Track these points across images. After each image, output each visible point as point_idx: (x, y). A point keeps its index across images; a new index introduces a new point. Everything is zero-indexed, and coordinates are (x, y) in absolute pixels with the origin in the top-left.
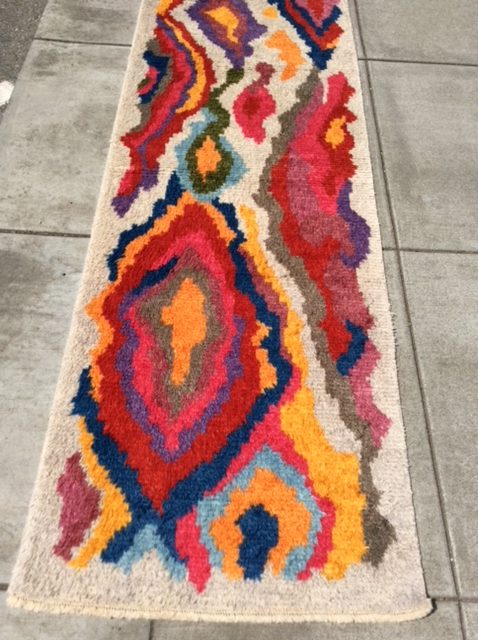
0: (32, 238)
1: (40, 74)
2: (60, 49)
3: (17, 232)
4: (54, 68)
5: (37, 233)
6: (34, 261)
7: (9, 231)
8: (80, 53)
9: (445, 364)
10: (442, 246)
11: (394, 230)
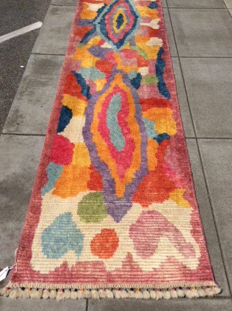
0: (54, 56)
1: (53, 14)
2: (59, 7)
3: (50, 55)
4: (58, 12)
5: (56, 55)
6: (55, 62)
7: (46, 54)
8: (66, 8)
9: (194, 85)
10: (194, 56)
11: (178, 52)
